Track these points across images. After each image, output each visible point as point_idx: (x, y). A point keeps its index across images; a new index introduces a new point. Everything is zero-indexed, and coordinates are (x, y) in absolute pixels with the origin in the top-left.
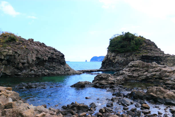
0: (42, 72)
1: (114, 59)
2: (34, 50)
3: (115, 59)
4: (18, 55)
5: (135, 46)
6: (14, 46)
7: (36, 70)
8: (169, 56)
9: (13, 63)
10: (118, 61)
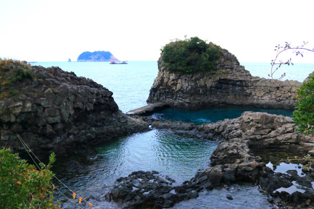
0: (87, 133)
1: (175, 85)
2: (69, 95)
3: (177, 84)
4: (42, 109)
5: (209, 62)
6: (31, 92)
7: (76, 132)
8: (258, 81)
9: (34, 127)
10: (182, 87)
